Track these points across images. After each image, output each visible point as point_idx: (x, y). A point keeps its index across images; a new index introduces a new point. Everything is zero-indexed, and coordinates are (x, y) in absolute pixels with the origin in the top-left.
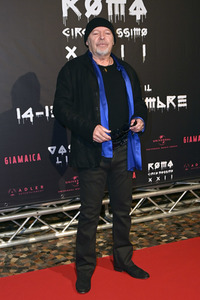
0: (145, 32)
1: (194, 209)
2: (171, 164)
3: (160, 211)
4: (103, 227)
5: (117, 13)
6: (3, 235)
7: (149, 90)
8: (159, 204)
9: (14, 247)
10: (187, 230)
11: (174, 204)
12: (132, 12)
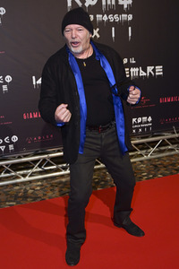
0: (130, 17)
1: (168, 154)
2: (150, 119)
3: (141, 155)
4: (98, 167)
5: (109, 3)
6: (22, 172)
7: (134, 62)
8: (141, 149)
9: (30, 182)
10: (162, 170)
11: (152, 150)
12: (121, 3)
